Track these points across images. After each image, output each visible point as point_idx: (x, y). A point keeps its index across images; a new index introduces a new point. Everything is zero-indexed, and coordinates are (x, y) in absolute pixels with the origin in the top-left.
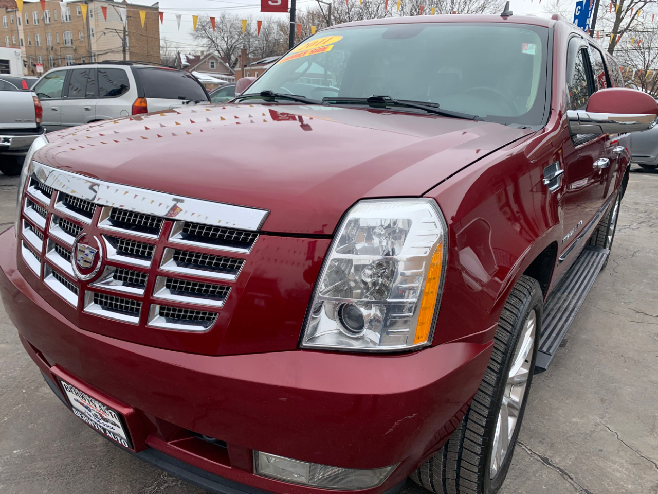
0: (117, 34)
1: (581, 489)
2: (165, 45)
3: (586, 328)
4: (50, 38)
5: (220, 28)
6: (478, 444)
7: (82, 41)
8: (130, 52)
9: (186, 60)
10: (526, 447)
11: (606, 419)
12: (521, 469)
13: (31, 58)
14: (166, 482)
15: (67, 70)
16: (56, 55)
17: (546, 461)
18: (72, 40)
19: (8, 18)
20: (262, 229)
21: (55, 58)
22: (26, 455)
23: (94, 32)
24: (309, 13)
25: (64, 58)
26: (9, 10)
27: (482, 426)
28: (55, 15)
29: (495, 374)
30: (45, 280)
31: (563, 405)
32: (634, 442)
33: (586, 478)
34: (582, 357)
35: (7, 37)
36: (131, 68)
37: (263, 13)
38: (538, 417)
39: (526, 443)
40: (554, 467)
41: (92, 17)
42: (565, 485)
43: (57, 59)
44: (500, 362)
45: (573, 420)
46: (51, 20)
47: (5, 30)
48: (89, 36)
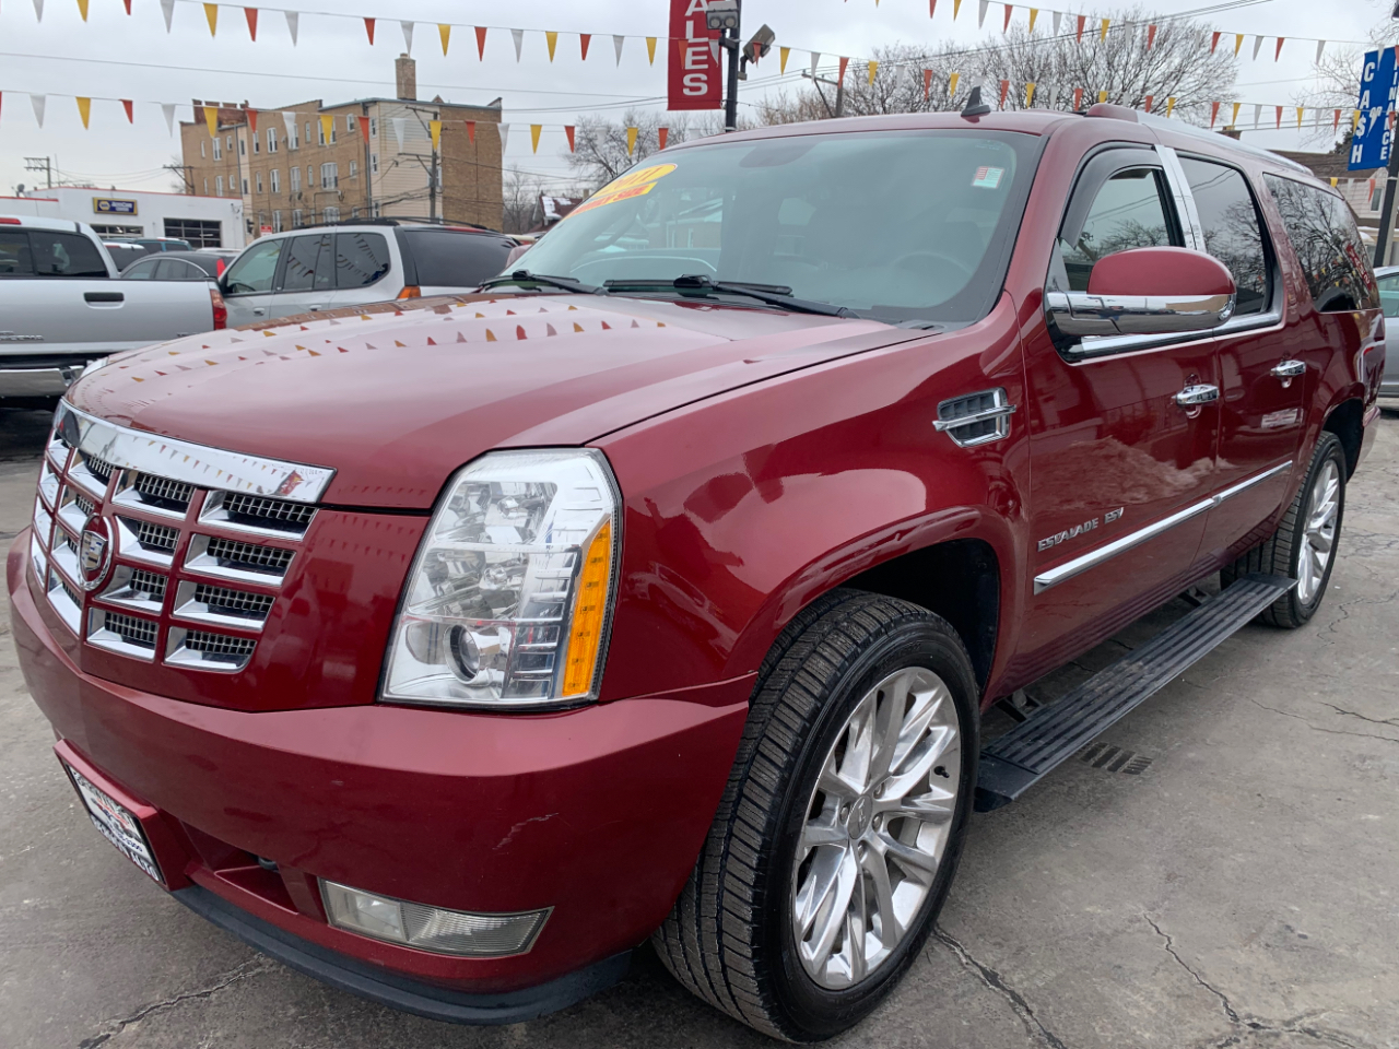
0: (419, 163)
1: (1042, 1032)
2: (515, 179)
3: (1204, 740)
4: (296, 177)
5: (623, 142)
6: (746, 902)
7: (354, 180)
8: (444, 198)
9: (554, 209)
10: (962, 951)
11: (1160, 911)
12: (933, 988)
13: (262, 215)
14: (260, 965)
15: (284, 239)
16: (307, 208)
17: (992, 977)
18: (336, 178)
19: (223, 142)
20: (324, 500)
21: (305, 214)
22: (42, 908)
23: (378, 162)
24: (802, 101)
25: (321, 214)
26: (224, 127)
27: (751, 868)
28: (308, 133)
29: (777, 772)
30: (49, 594)
31: (1080, 880)
32: (1199, 957)
33: (1060, 1013)
34: (1166, 795)
35: (220, 177)
36: (395, 230)
37: (671, 112)
38: (1015, 899)
39: (965, 945)
40: (1003, 989)
41: (374, 133)
42: (1010, 1022)
43: (308, 216)
44: (788, 749)
45: (1088, 909)
46: (300, 142)
47: (216, 165)
48: (368, 170)
